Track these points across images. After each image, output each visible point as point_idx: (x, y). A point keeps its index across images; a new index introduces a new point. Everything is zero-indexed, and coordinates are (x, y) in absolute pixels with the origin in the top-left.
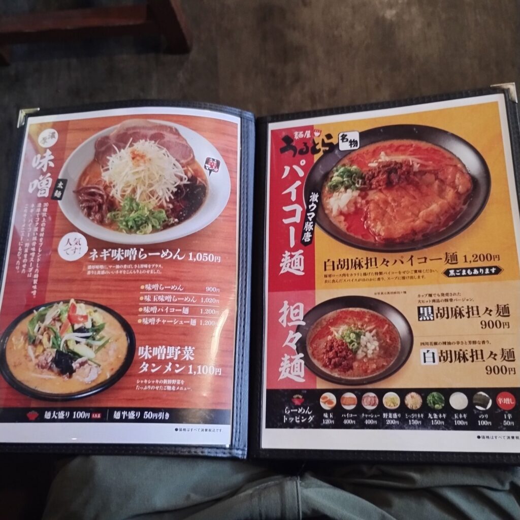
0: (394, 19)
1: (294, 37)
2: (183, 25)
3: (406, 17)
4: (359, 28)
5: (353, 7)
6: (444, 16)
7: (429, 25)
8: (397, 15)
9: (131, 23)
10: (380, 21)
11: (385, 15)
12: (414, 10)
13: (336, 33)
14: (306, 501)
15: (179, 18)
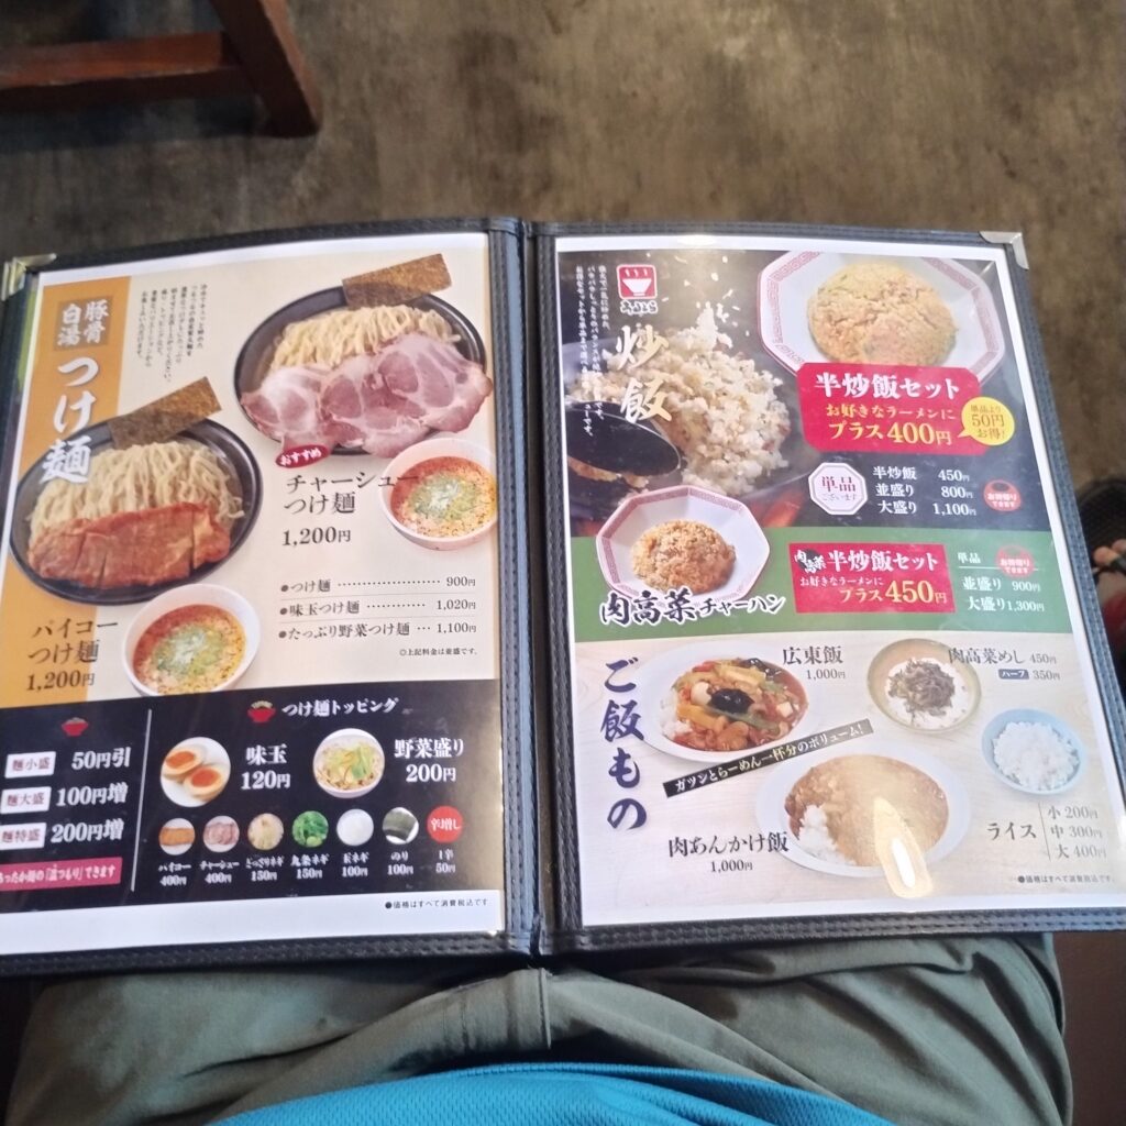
0: (742, 58)
1: (537, 98)
2: (300, 75)
3: (767, 53)
4: (671, 76)
5: (658, 34)
6: (844, 50)
7: (815, 67)
8: (750, 49)
9: (189, 71)
10: (713, 64)
11: (725, 50)
12: (784, 38)
13: (624, 88)
14: (557, 1003)
15: (290, 59)
